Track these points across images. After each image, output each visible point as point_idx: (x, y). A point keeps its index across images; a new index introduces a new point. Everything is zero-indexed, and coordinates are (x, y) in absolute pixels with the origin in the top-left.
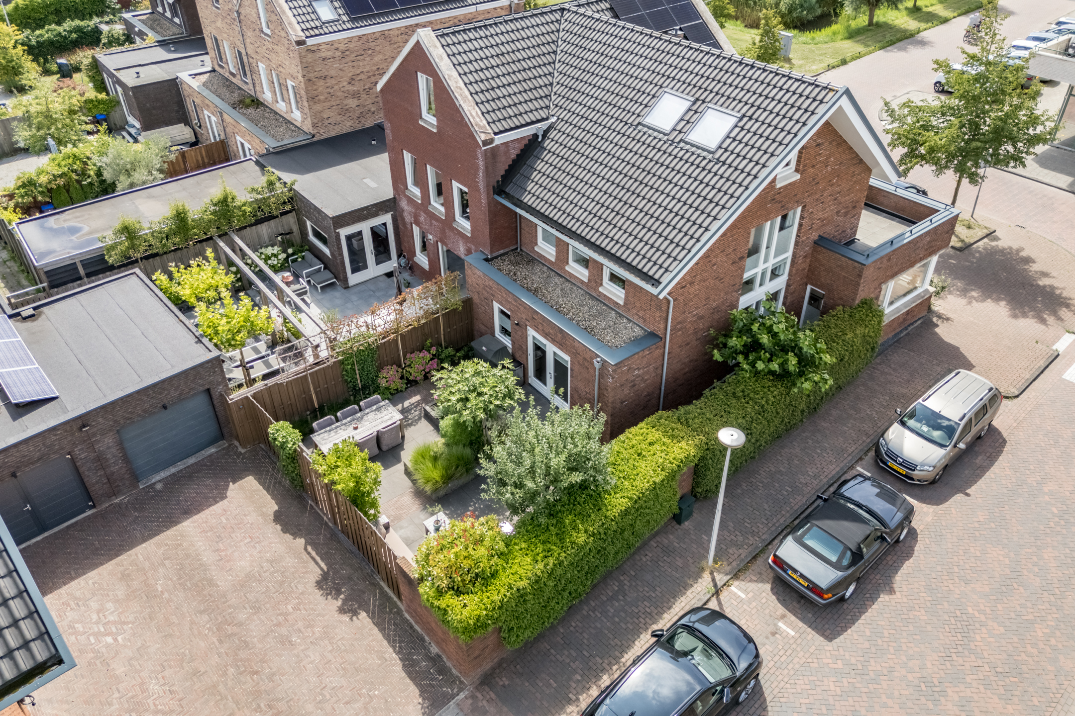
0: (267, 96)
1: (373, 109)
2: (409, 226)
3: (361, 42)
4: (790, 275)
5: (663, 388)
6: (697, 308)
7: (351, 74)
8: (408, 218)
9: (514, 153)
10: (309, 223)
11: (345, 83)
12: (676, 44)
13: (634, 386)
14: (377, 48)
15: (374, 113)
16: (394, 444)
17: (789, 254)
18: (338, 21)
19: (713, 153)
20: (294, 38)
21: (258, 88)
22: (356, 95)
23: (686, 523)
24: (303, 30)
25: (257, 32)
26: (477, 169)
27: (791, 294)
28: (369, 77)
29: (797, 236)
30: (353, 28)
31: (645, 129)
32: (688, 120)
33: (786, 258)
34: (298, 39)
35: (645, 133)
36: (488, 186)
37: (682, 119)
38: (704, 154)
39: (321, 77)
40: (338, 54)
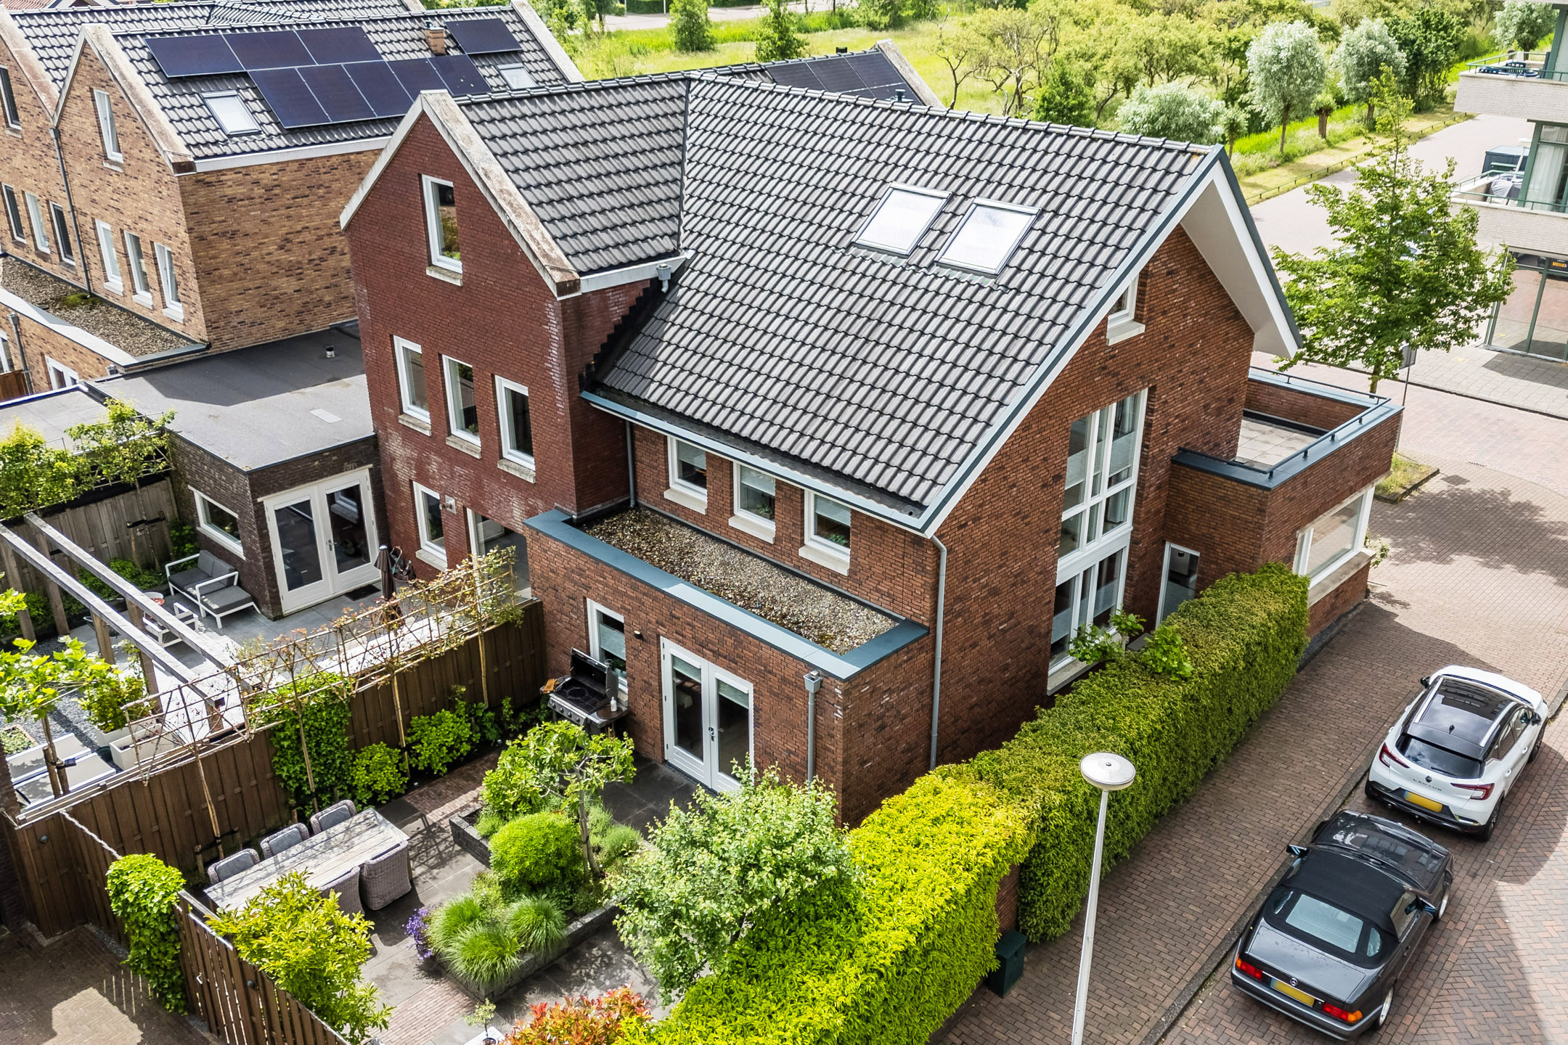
0: (114, 285)
1: (327, 299)
2: (406, 489)
3: (304, 172)
4: (1135, 521)
5: (935, 735)
6: (987, 572)
7: (284, 231)
8: (403, 471)
9: (617, 312)
10: (198, 495)
11: (272, 248)
12: (903, 113)
13: (882, 727)
14: (336, 186)
15: (329, 304)
16: (396, 895)
17: (1132, 481)
18: (259, 133)
19: (996, 276)
20: (169, 158)
21: (95, 273)
22: (293, 270)
23: (1014, 993)
24: (188, 146)
25: (95, 162)
26: (547, 344)
27: (1141, 558)
28: (320, 238)
29: (1144, 446)
30: (287, 147)
31: (863, 252)
32: (940, 230)
33: (1127, 490)
34: (179, 160)
35: (864, 259)
36: (569, 373)
37: (930, 229)
38: (977, 280)
39: (224, 234)
40: (258, 191)
